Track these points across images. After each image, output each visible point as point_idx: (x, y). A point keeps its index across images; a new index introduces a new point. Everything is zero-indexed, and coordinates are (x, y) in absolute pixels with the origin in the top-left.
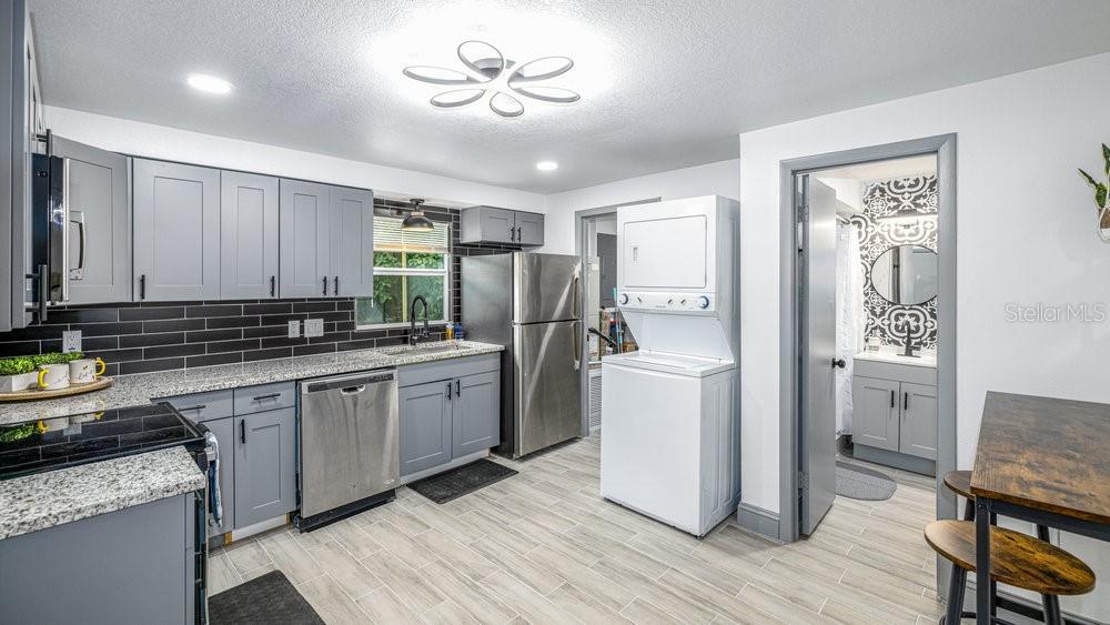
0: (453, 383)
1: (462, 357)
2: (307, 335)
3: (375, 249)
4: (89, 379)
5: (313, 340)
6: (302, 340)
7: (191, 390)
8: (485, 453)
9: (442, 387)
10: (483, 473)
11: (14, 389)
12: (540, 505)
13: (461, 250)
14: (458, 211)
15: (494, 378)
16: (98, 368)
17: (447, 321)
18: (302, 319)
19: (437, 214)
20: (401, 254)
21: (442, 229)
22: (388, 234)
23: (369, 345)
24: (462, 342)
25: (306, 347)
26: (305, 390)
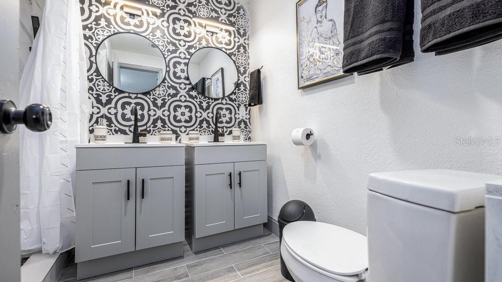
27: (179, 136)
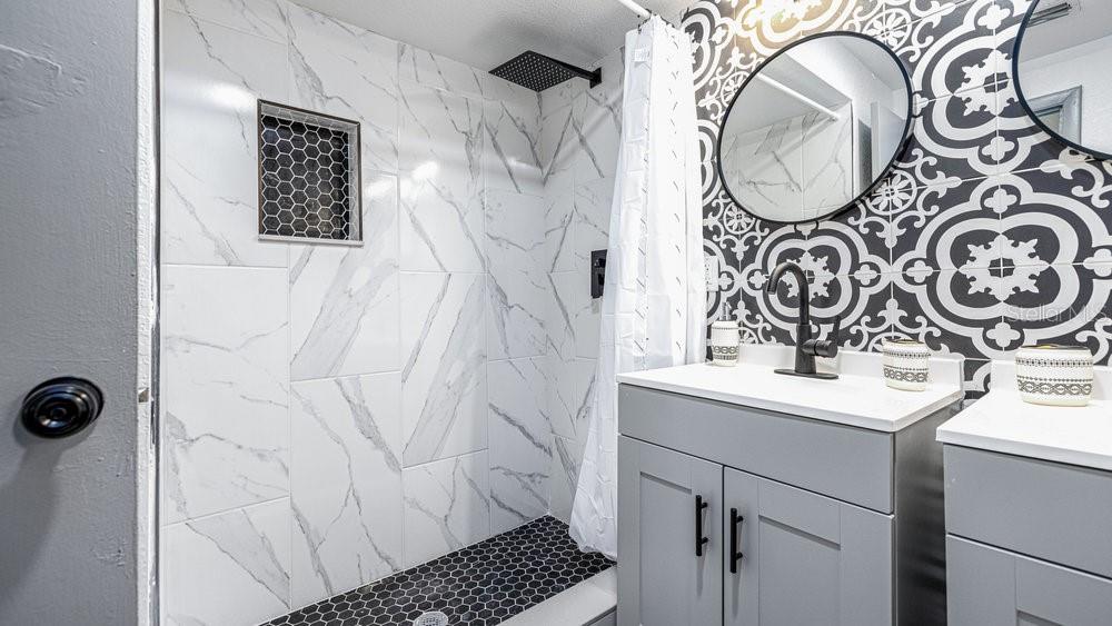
27: (984, 361)
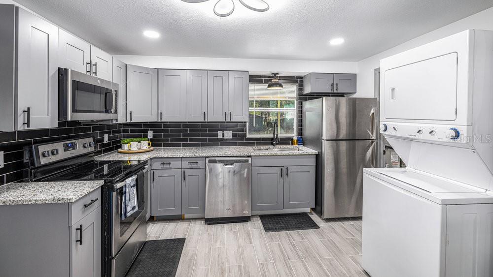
0: (284, 169)
1: (289, 155)
2: (225, 138)
3: (250, 99)
4: (145, 148)
5: (228, 140)
6: (223, 139)
7: (166, 156)
8: (308, 210)
9: (278, 170)
10: (302, 221)
11: (125, 149)
12: (317, 256)
13: (303, 97)
14: (302, 78)
15: (313, 169)
16: (149, 144)
17: (294, 135)
18: (223, 130)
19: (292, 80)
20: (277, 101)
21: (294, 88)
22: (259, 92)
23: (253, 144)
24: (301, 147)
25: (224, 143)
26: (207, 162)
